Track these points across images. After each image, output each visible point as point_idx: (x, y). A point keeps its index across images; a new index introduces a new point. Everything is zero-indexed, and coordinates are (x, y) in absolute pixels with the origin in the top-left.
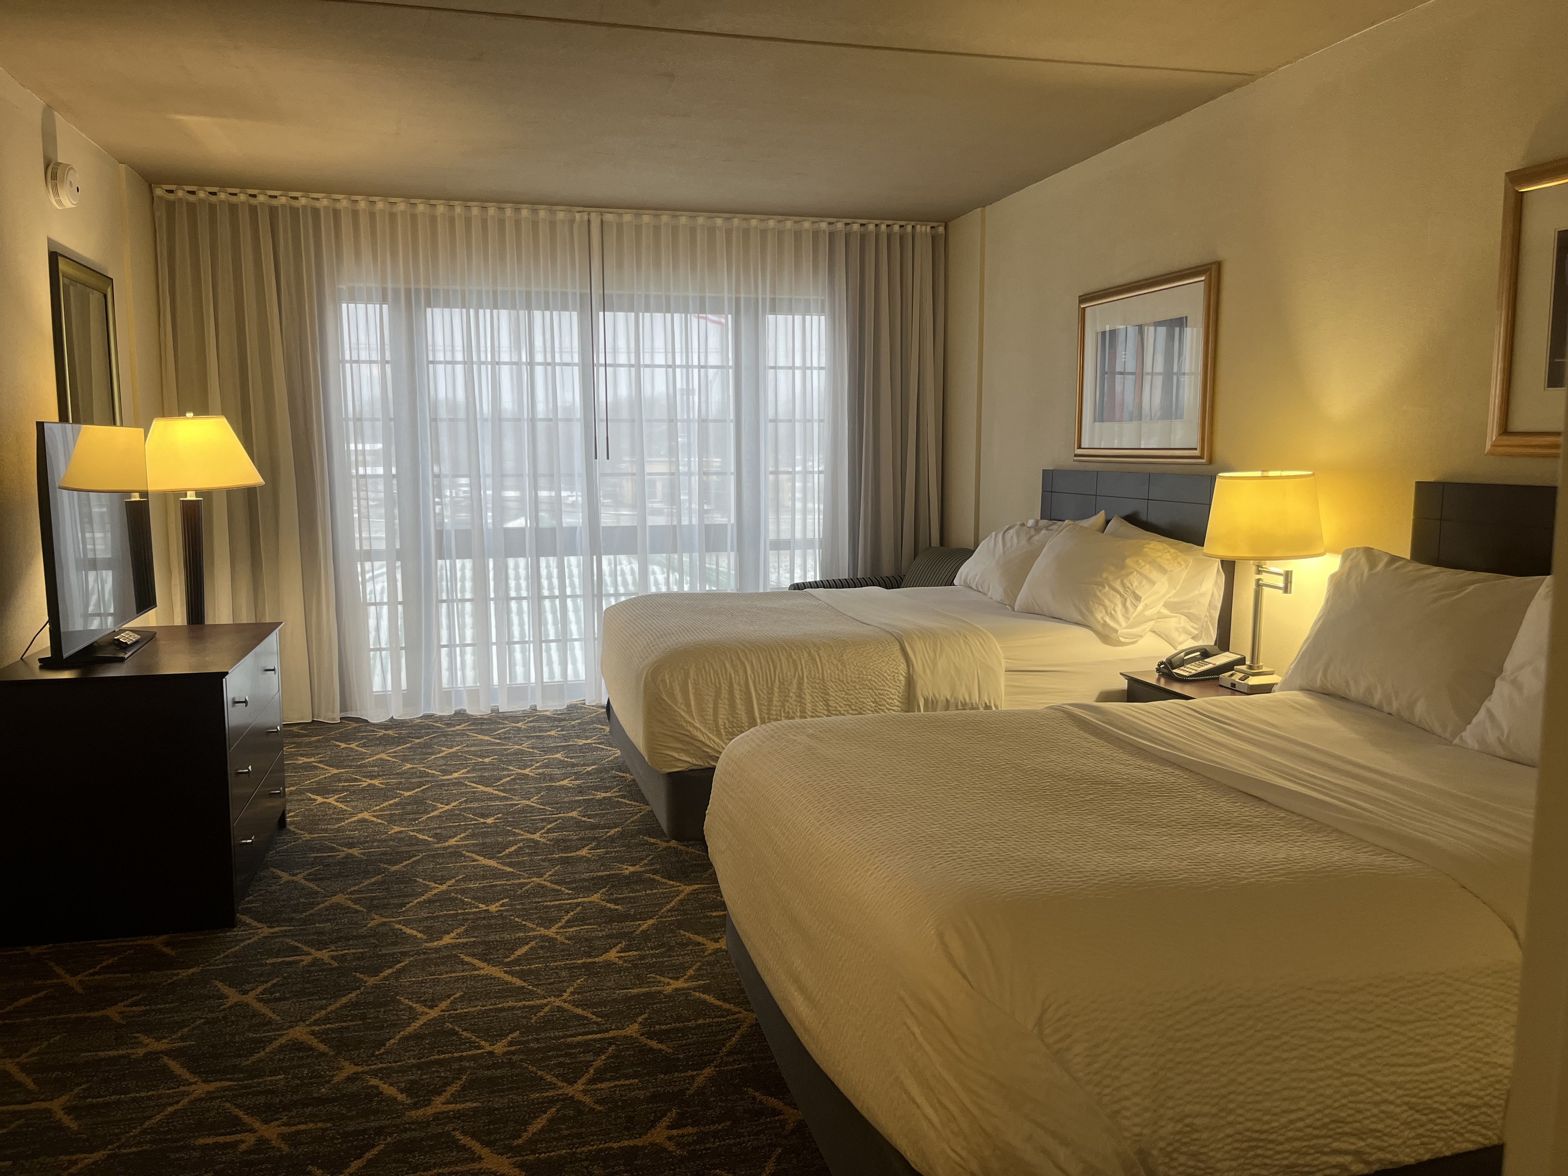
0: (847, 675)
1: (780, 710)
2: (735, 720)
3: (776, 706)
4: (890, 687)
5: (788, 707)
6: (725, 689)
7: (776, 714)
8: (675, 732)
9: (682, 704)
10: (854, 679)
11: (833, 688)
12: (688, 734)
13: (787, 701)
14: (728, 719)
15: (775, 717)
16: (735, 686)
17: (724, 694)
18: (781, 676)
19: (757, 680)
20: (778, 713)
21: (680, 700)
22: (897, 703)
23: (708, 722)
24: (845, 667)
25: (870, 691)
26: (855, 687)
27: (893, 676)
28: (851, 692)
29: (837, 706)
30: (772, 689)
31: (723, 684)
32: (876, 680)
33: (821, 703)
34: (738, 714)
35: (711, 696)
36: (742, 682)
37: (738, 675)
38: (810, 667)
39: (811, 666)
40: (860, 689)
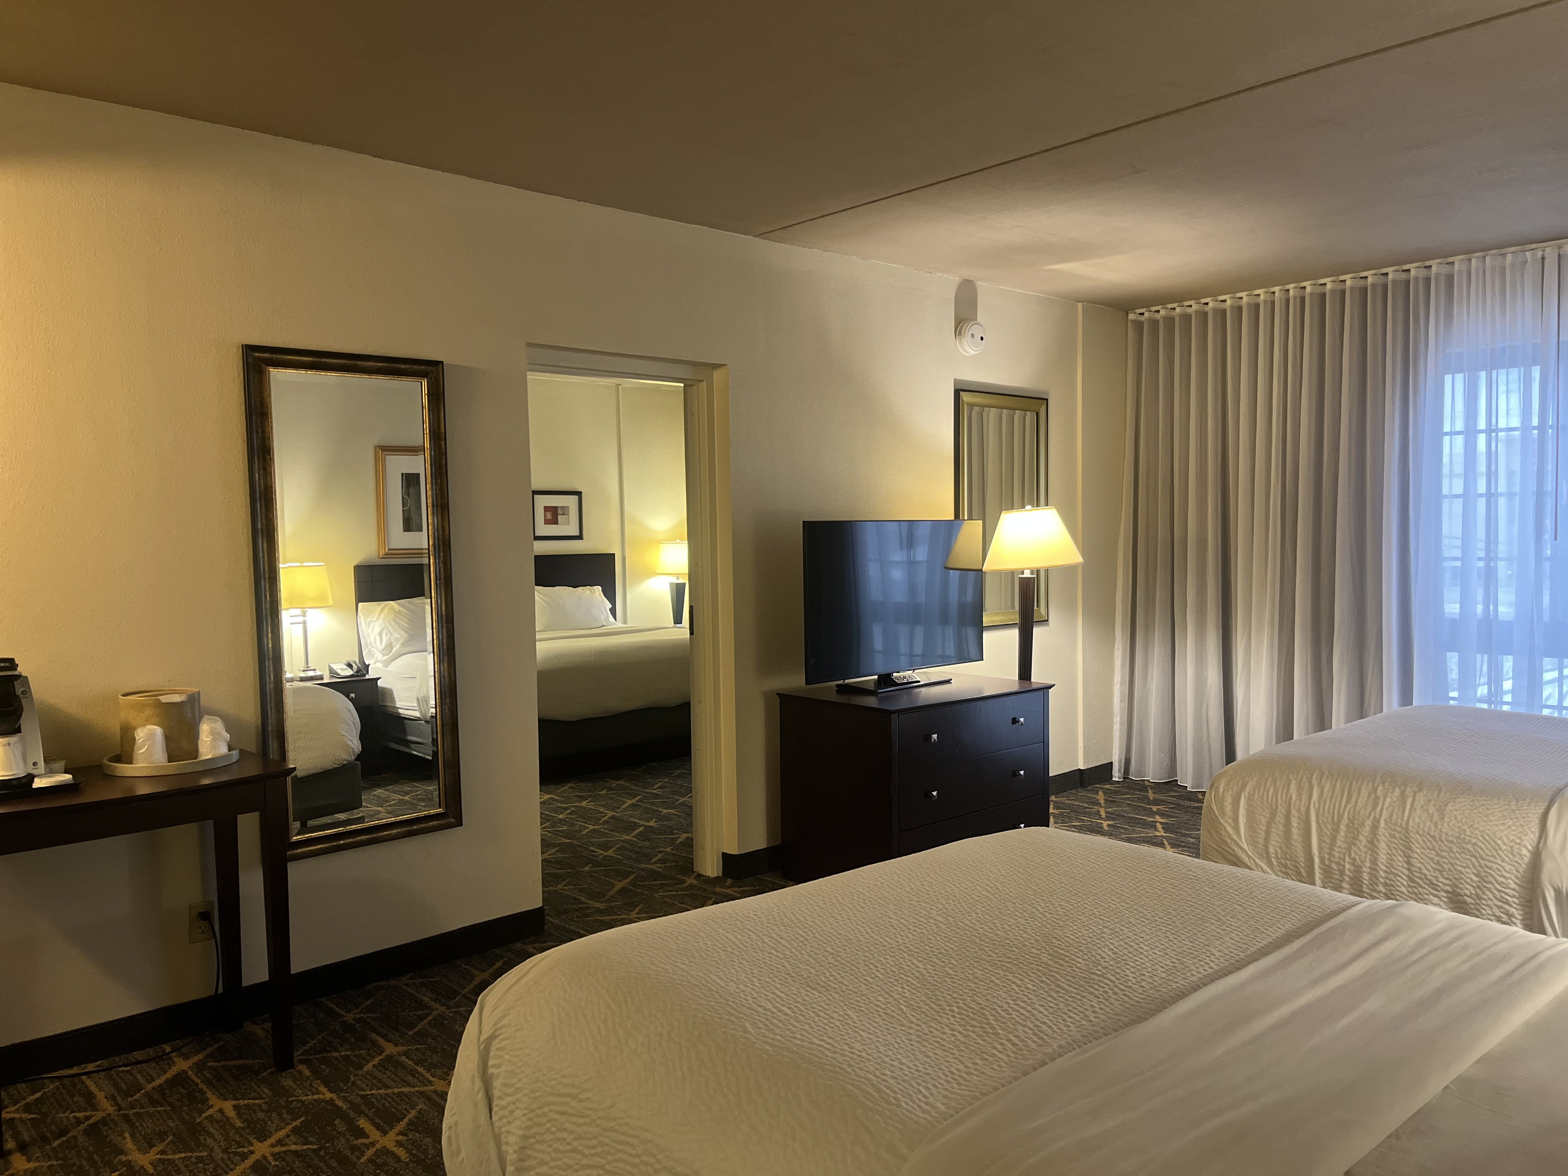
0: (1441, 831)
1: (1344, 854)
2: (1288, 851)
3: (1339, 847)
4: (1503, 861)
5: (1355, 852)
6: (1281, 812)
7: (1339, 857)
8: (1220, 847)
9: (1229, 818)
10: (1450, 838)
11: (1418, 843)
12: (1232, 853)
13: (1355, 845)
14: (1281, 848)
15: (1337, 860)
16: (1293, 812)
17: (1280, 818)
18: (1352, 812)
19: (1321, 809)
20: (1342, 856)
21: (1229, 813)
22: (1513, 886)
23: (1258, 845)
24: (1442, 819)
25: (1473, 859)
26: (1450, 848)
27: (1512, 847)
28: (1444, 854)
29: (1423, 867)
30: (1338, 825)
31: (1280, 807)
32: (1483, 846)
33: (1400, 858)
34: (1292, 844)
35: (1265, 817)
36: (1303, 809)
37: (1301, 800)
38: (1393, 810)
39: (1396, 810)
40: (1458, 852)
